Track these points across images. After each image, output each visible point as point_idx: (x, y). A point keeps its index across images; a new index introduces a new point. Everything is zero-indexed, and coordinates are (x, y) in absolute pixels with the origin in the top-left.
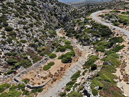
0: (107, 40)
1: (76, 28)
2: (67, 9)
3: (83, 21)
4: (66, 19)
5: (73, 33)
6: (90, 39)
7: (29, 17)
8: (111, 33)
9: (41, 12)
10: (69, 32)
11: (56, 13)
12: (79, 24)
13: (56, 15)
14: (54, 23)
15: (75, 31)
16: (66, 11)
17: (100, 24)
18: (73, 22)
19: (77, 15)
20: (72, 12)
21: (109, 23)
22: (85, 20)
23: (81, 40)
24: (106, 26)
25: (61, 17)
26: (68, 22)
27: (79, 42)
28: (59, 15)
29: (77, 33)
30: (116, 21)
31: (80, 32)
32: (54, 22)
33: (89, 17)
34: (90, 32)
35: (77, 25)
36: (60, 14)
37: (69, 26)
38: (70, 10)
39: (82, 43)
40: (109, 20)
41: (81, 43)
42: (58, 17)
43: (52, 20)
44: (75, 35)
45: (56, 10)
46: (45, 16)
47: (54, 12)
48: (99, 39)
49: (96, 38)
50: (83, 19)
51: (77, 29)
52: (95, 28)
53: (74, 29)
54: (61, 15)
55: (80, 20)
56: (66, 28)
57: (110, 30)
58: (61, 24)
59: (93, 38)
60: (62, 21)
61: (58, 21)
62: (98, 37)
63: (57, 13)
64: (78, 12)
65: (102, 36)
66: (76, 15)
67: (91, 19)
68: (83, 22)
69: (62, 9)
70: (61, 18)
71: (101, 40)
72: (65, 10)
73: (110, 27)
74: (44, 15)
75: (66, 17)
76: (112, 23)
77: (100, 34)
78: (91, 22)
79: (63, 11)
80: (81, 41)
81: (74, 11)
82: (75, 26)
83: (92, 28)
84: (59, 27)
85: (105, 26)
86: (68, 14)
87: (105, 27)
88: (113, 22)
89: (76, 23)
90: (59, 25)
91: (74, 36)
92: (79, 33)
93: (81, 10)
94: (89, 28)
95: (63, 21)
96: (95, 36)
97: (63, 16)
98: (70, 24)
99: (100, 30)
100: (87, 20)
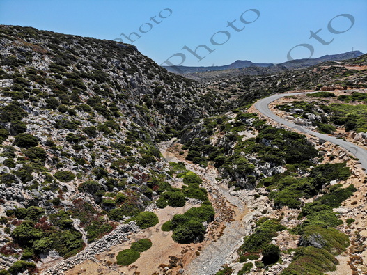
0: (305, 171)
1: (213, 140)
3: (233, 120)
4: (186, 117)
5: (207, 151)
6: (257, 170)
7: (85, 111)
8: (314, 153)
9: (120, 98)
10: (196, 149)
11: (162, 101)
12: (223, 128)
13: (159, 106)
14: (154, 125)
15: (212, 148)
16: (188, 96)
17: (281, 130)
18: (205, 124)
19: (217, 106)
20: (202, 98)
21: (305, 125)
22: (238, 118)
23: (228, 173)
24: (297, 134)
25: (172, 110)
26: (193, 124)
27: (225, 177)
28: (169, 106)
29: (218, 153)
30: (325, 120)
31: (226, 150)
32: (156, 125)
33: (249, 112)
34: (255, 151)
35: (216, 130)
36: (170, 103)
37: (196, 134)
38: (198, 93)
39: (234, 179)
40: (306, 117)
41: (230, 179)
42: (167, 109)
43: (148, 119)
44: (211, 159)
45: (161, 92)
46: (130, 109)
47: (155, 97)
48: (282, 170)
49: (272, 166)
50: (232, 117)
51: (218, 143)
52: (267, 138)
53: (208, 142)
54: (173, 105)
55: (225, 118)
56: (186, 139)
57: (310, 144)
58: (174, 128)
59: (264, 167)
60: (176, 120)
61: (166, 121)
62: (279, 163)
63: (163, 99)
64: (219, 99)
65: (289, 161)
66: (212, 105)
67: (255, 115)
68: (232, 123)
69: (175, 90)
70: (173, 114)
71: (286, 173)
72: (186, 92)
73: (308, 137)
74: (129, 106)
75: (188, 109)
76: (313, 125)
77: (283, 157)
78: (254, 123)
79: (178, 96)
80: (230, 174)
81: (209, 94)
82: (210, 133)
83: (258, 140)
84: (167, 137)
85: (294, 134)
86: (191, 104)
87: (295, 136)
88: (315, 123)
89: (215, 126)
90: (168, 131)
91: (208, 160)
92: (222, 152)
93: (227, 93)
94: (251, 140)
95: (179, 122)
96: (268, 160)
97: (179, 108)
98: (198, 128)
99: (283, 144)
100: (242, 118)
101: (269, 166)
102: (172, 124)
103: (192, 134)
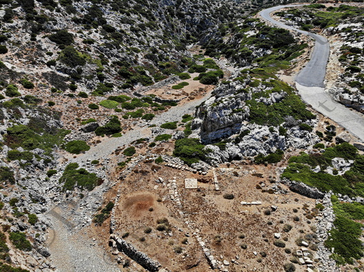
1: (226, 40)
2: (207, 4)
3: (242, 24)
4: (203, 25)
5: (221, 48)
6: (253, 54)
7: (135, 13)
8: (292, 40)
10: (212, 47)
12: (233, 30)
13: (181, 16)
14: (177, 31)
15: (224, 45)
16: (204, 8)
17: (274, 28)
18: (220, 28)
19: (229, 18)
20: (217, 10)
21: (292, 25)
22: (245, 22)
23: (235, 58)
25: (192, 20)
26: (210, 29)
27: (232, 62)
28: (189, 17)
29: (228, 48)
31: (235, 45)
32: (179, 31)
33: (254, 17)
34: (254, 43)
35: (229, 32)
36: (189, 14)
37: (212, 36)
38: (214, 6)
39: (238, 62)
40: (294, 20)
42: (187, 19)
44: (223, 53)
45: (182, 4)
47: (177, 8)
48: (269, 52)
49: (263, 50)
50: (240, 23)
51: (229, 41)
52: (264, 34)
53: (221, 41)
54: (192, 15)
55: (236, 23)
56: (205, 41)
57: (291, 36)
58: (193, 35)
59: (258, 51)
60: (194, 28)
61: (187, 29)
62: (268, 48)
64: (232, 12)
65: (275, 47)
66: (226, 17)
67: (258, 19)
68: (240, 27)
70: (192, 23)
71: (272, 54)
72: (202, 5)
73: (291, 32)
74: (159, 13)
75: (205, 20)
76: (298, 25)
77: (272, 44)
78: (257, 25)
80: (236, 60)
81: (223, 7)
82: (224, 34)
83: (258, 35)
86: (208, 15)
87: (282, 31)
88: (300, 23)
89: (227, 29)
90: (188, 37)
91: (221, 54)
92: (232, 47)
94: (253, 36)
95: (197, 30)
96: (262, 47)
97: (197, 18)
98: (214, 32)
99: (273, 37)
100: (249, 22)
101: (262, 50)
102: (191, 32)
103: (209, 37)
